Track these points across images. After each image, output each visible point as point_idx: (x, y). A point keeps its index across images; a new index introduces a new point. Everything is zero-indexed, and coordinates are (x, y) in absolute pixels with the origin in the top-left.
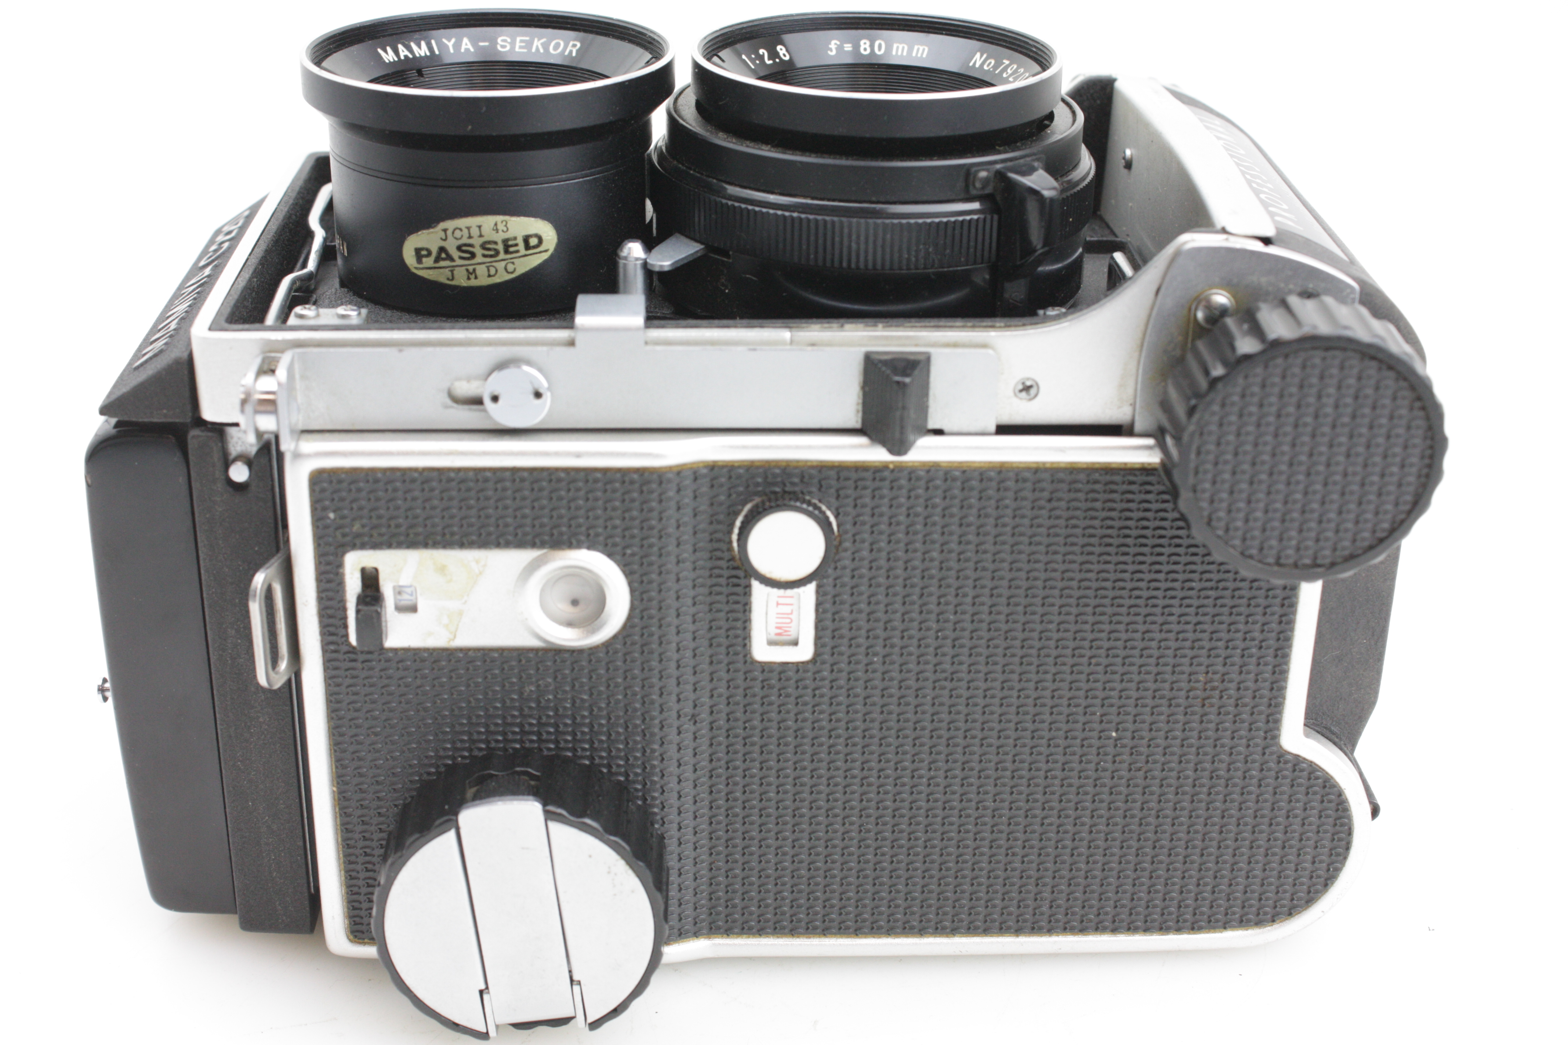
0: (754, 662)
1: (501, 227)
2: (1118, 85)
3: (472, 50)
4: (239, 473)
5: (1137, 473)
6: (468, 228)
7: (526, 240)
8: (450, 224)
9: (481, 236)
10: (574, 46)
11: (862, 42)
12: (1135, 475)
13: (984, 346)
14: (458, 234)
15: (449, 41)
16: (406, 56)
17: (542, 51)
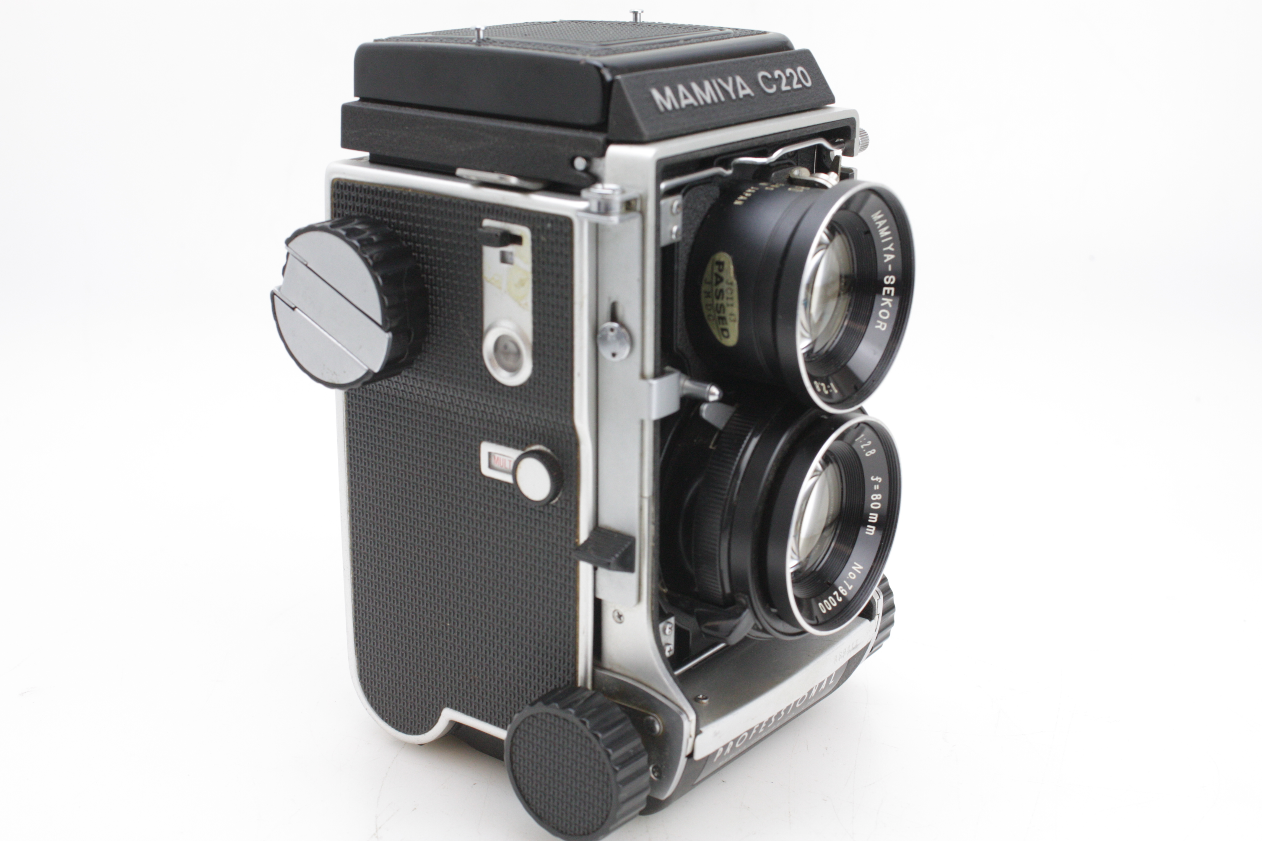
0: (480, 442)
1: (733, 318)
2: (867, 621)
3: (886, 261)
4: (580, 164)
5: (574, 668)
6: (732, 299)
7: (726, 330)
8: (735, 287)
9: (728, 305)
10: (883, 326)
11: (880, 495)
12: (572, 667)
13: (639, 599)
14: (729, 291)
15: (893, 247)
16: (878, 225)
17: (883, 304)
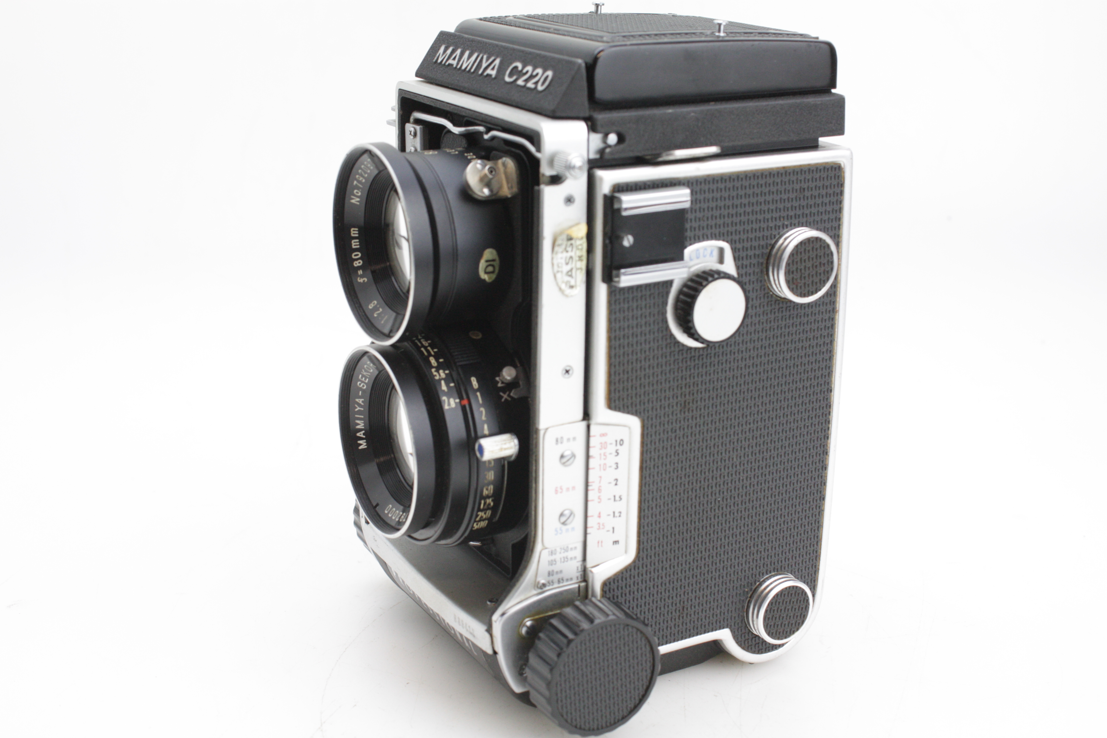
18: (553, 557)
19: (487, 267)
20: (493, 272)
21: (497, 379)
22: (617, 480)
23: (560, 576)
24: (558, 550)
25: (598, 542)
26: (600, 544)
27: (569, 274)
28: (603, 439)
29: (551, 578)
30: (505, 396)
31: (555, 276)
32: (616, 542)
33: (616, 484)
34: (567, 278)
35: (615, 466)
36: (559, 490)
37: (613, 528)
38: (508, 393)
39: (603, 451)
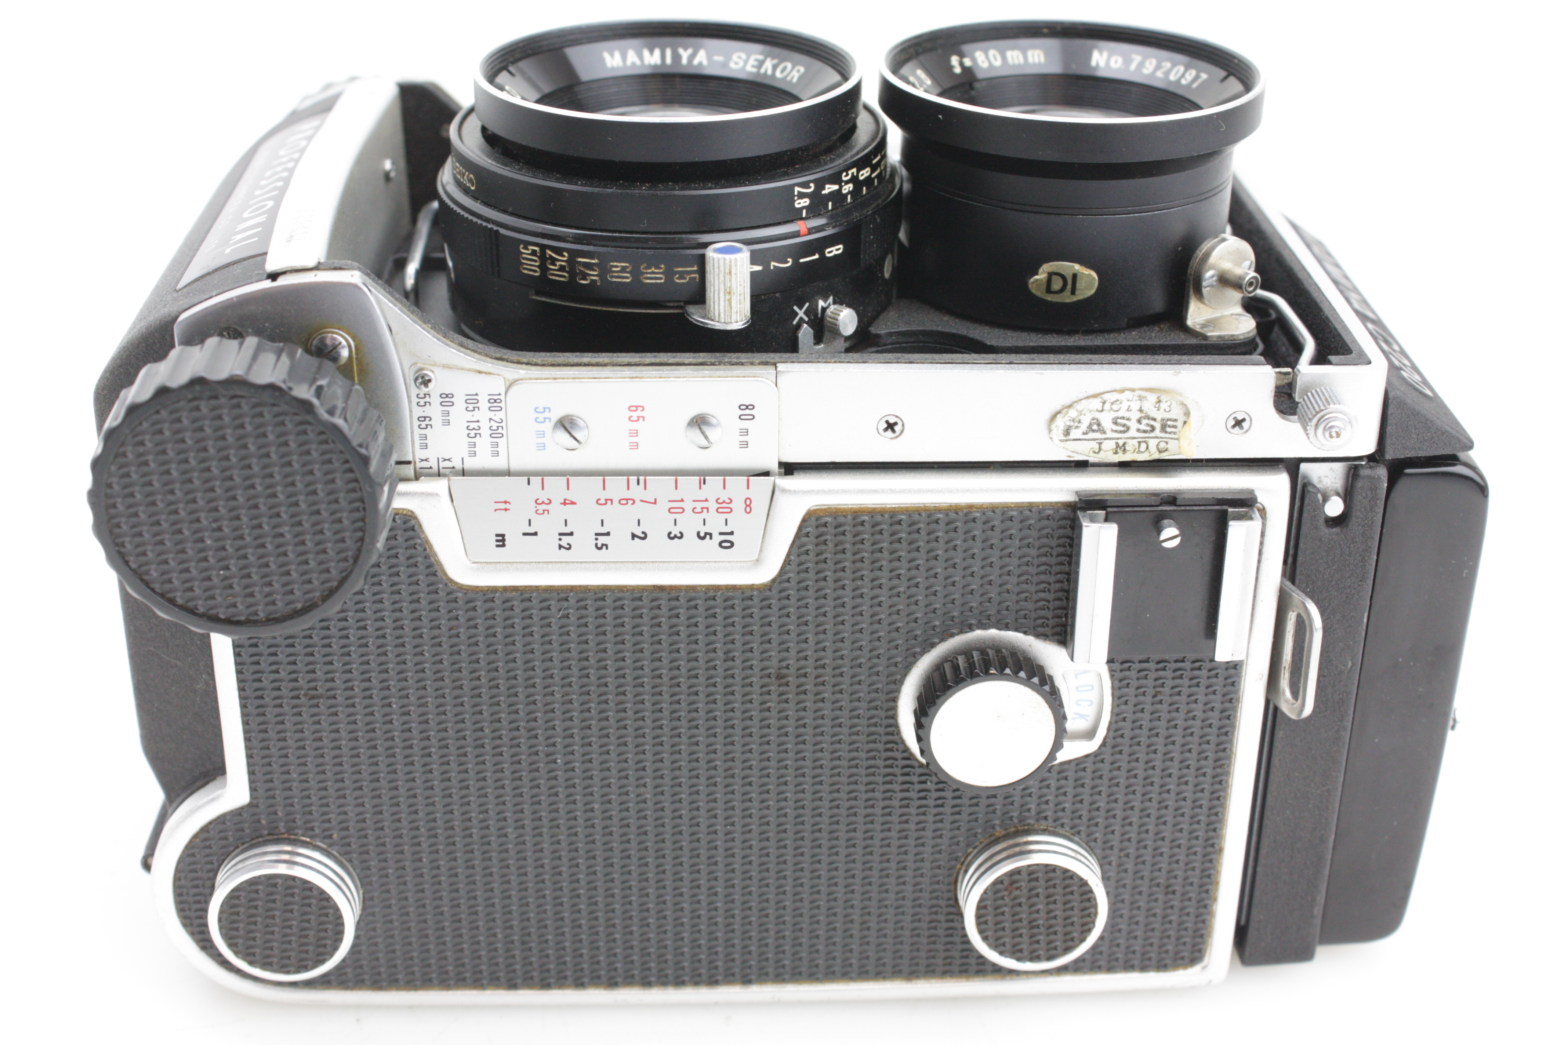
18: (484, 404)
19: (1063, 278)
20: (1049, 290)
21: (831, 299)
22: (644, 537)
23: (437, 421)
24: (501, 415)
25: (506, 502)
26: (503, 506)
27: (1096, 426)
28: (738, 506)
29: (435, 400)
30: (801, 314)
31: (1095, 396)
32: (501, 540)
33: (634, 536)
34: (1086, 421)
35: (675, 531)
36: (635, 415)
37: (535, 534)
38: (806, 319)
39: (713, 506)
